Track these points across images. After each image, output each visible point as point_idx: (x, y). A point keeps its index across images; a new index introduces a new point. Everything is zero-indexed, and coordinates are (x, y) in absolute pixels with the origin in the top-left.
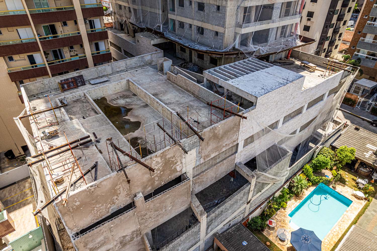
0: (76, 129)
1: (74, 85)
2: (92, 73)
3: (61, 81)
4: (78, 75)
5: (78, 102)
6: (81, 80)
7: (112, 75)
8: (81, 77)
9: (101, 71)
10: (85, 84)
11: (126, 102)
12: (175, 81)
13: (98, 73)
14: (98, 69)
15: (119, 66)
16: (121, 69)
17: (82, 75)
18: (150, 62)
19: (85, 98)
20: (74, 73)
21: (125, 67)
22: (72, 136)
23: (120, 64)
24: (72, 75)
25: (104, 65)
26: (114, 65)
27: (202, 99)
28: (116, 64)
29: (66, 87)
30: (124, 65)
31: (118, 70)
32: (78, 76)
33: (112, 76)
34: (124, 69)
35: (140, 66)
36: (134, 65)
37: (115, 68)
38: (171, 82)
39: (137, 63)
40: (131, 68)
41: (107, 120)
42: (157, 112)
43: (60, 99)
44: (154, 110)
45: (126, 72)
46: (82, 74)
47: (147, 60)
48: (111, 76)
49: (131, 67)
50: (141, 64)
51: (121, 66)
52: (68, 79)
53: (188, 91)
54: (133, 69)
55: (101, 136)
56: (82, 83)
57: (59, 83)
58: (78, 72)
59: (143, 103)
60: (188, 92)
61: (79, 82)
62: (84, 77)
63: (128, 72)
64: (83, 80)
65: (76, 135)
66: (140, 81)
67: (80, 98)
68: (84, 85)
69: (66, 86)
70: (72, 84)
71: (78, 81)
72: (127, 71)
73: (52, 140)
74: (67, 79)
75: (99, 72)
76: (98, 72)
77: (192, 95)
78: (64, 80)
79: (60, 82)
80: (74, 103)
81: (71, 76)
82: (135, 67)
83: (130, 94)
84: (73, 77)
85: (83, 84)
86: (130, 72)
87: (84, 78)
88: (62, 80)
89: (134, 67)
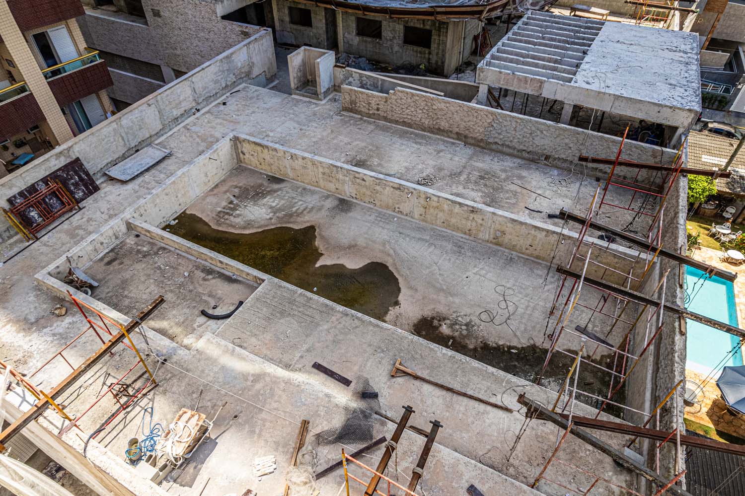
0: (245, 376)
1: (63, 203)
2: (107, 143)
3: (10, 201)
4: (62, 162)
5: (126, 261)
6: (79, 177)
7: (162, 135)
8: (76, 165)
9: (131, 128)
10: (97, 189)
11: (275, 211)
12: (378, 109)
13: (123, 139)
14: (121, 125)
15: (177, 102)
16: (181, 111)
17: (78, 159)
18: (246, 69)
19: (137, 236)
20: (47, 160)
21: (191, 99)
22: (263, 415)
23: (179, 91)
24: (43, 167)
25: (137, 108)
26: (162, 99)
27: (503, 145)
28: (167, 95)
29: (36, 216)
30: (189, 92)
31: (176, 113)
32: (65, 166)
33: (165, 136)
34: (191, 106)
35: (227, 86)
36: (213, 86)
37: (167, 109)
38: (360, 116)
39: (219, 78)
40: (208, 99)
41: (311, 299)
42: (398, 218)
43: (52, 273)
44: (380, 213)
45: (198, 114)
46: (78, 155)
47: (239, 65)
48: (159, 137)
49: (206, 96)
50: (229, 79)
51: (181, 98)
52: (33, 185)
53: (439, 131)
54: (212, 99)
55: (356, 368)
56: (87, 188)
57: (5, 210)
58: (61, 153)
59: (327, 197)
60: (437, 134)
61: (76, 185)
62: (85, 163)
63: (202, 112)
64: (87, 174)
65: (275, 405)
66: (271, 134)
67: (118, 242)
68: (95, 191)
69: (34, 214)
70: (54, 201)
71: (73, 184)
72: (198, 110)
73: (197, 470)
74: (32, 189)
75: (127, 134)
76: (124, 135)
77: (457, 139)
78: (21, 194)
79: (7, 206)
80: (111, 268)
81: (42, 173)
82: (216, 94)
83: (260, 181)
84: (48, 173)
85: (92, 188)
86: (208, 112)
87: (87, 166)
88: (14, 197)
89: (214, 92)
